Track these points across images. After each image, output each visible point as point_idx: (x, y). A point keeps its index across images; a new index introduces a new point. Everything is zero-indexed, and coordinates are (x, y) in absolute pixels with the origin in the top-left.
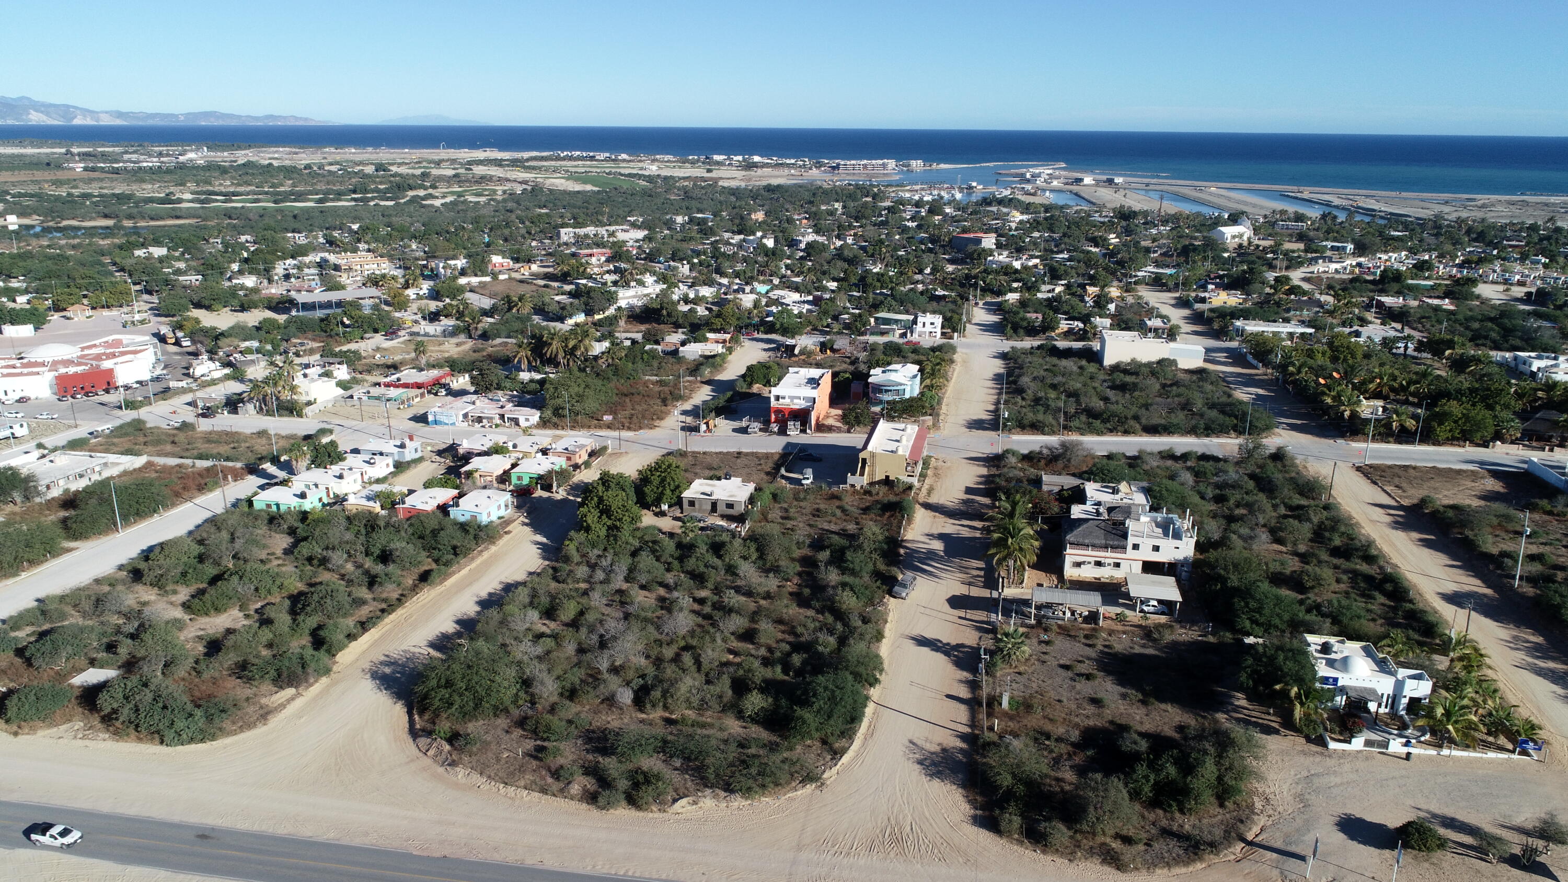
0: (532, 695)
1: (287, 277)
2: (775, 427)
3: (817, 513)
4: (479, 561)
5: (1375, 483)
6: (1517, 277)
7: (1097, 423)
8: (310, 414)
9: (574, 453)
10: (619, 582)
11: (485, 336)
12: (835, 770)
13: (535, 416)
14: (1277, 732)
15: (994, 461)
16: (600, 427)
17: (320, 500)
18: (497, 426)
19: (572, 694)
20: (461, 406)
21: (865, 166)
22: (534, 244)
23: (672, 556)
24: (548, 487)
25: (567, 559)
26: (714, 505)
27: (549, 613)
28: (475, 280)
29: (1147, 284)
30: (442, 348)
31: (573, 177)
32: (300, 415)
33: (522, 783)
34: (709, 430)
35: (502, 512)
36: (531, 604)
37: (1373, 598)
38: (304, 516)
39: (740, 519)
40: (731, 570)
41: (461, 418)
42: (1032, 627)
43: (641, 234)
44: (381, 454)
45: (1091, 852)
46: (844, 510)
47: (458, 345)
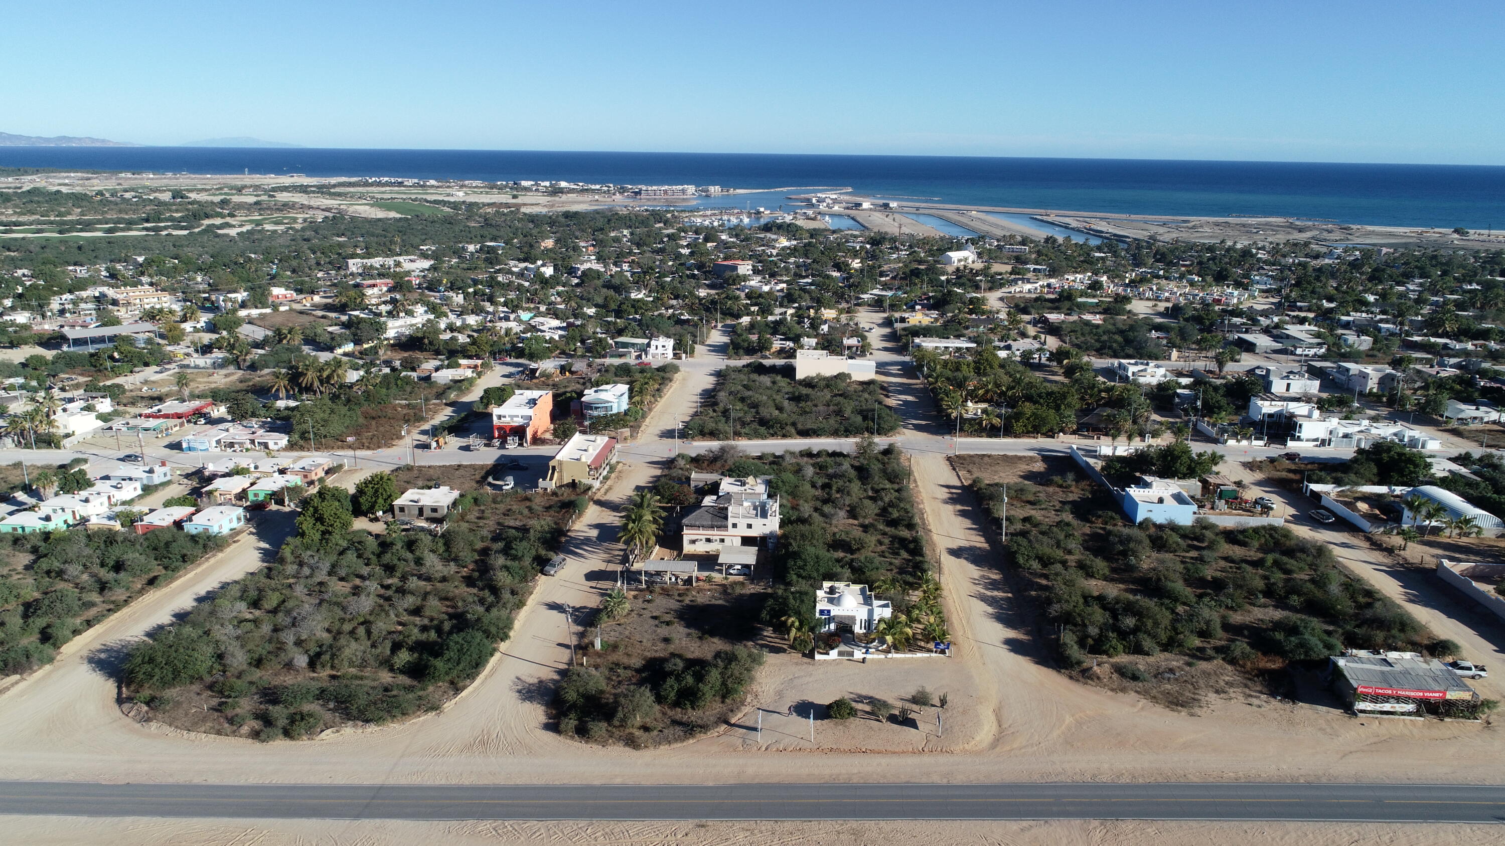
0: (224, 665)
1: (62, 312)
2: (496, 442)
3: (508, 513)
4: (205, 566)
5: (954, 469)
6: (1167, 294)
7: (762, 430)
8: (67, 445)
9: (310, 471)
10: (322, 576)
11: (253, 367)
12: (454, 701)
13: (283, 440)
14: (784, 651)
15: (669, 464)
16: (343, 448)
17: (65, 522)
18: (247, 450)
19: (258, 663)
20: (217, 433)
21: (665, 192)
22: (320, 275)
23: (373, 553)
24: (281, 502)
25: (282, 561)
26: (421, 510)
27: (255, 604)
28: (255, 312)
29: (869, 305)
30: (211, 379)
31: (379, 204)
32: (58, 447)
33: (203, 729)
34: (439, 446)
35: (235, 525)
36: (241, 598)
37: (898, 554)
38: (46, 536)
39: (439, 521)
40: (419, 561)
41: (214, 444)
42: (641, 590)
43: (427, 264)
44: (131, 479)
45: (620, 739)
46: (530, 509)
47: (226, 376)
